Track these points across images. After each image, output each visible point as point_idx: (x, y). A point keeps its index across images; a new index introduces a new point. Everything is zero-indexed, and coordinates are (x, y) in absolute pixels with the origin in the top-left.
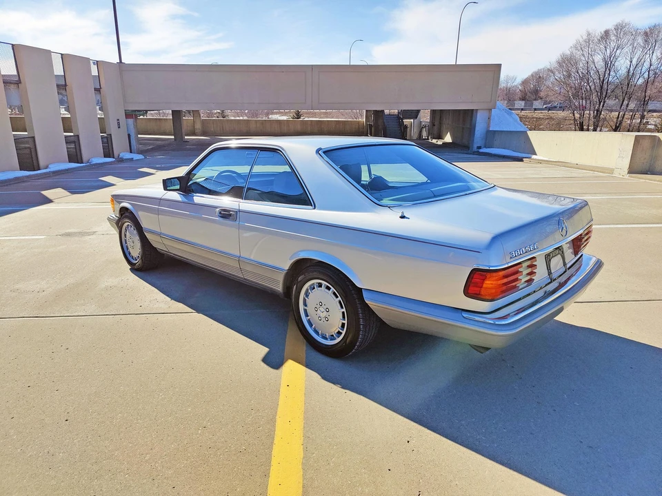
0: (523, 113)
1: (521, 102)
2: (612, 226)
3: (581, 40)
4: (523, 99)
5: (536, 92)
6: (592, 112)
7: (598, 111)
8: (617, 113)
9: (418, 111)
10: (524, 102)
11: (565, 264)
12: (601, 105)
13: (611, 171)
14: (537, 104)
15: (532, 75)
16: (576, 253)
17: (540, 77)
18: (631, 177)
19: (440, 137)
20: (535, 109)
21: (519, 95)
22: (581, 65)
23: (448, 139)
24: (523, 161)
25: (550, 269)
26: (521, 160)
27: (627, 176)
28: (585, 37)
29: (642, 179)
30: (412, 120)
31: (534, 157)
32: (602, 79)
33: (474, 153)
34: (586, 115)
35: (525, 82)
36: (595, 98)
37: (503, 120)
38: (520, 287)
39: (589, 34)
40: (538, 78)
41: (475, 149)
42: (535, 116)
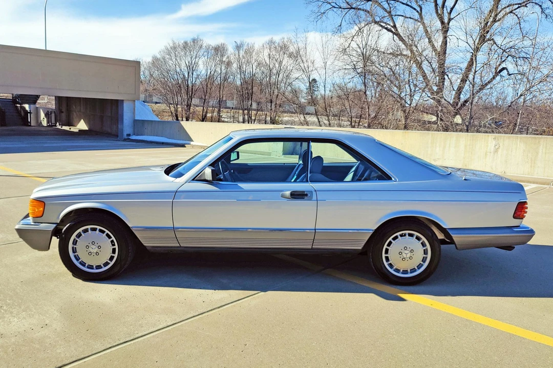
3: (169, 47)
8: (202, 108)
9: (37, 97)
19: (70, 124)
23: (82, 125)
24: (185, 147)
26: (183, 146)
28: (171, 45)
29: (294, 158)
31: (192, 143)
33: (125, 140)
34: (180, 109)
39: (174, 43)
41: (125, 136)
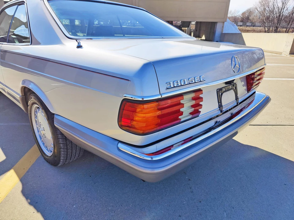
0: (241, 27)
1: (241, 23)
2: (279, 79)
4: (242, 21)
5: (248, 18)
6: (274, 28)
7: (277, 27)
8: (286, 29)
10: (242, 23)
11: (237, 98)
12: (278, 25)
13: (281, 53)
14: (248, 24)
15: (247, 10)
16: (249, 90)
17: (251, 11)
18: (291, 56)
20: (247, 26)
21: (240, 20)
22: (271, 4)
23: (204, 38)
25: (221, 102)
27: (289, 56)
30: (187, 28)
32: (280, 11)
35: (243, 14)
36: (276, 21)
37: (230, 28)
38: (182, 120)
40: (250, 12)
42: (246, 29)
